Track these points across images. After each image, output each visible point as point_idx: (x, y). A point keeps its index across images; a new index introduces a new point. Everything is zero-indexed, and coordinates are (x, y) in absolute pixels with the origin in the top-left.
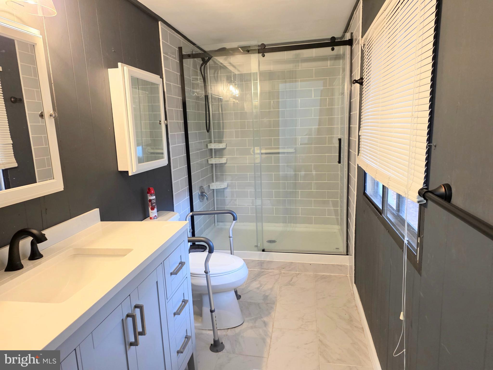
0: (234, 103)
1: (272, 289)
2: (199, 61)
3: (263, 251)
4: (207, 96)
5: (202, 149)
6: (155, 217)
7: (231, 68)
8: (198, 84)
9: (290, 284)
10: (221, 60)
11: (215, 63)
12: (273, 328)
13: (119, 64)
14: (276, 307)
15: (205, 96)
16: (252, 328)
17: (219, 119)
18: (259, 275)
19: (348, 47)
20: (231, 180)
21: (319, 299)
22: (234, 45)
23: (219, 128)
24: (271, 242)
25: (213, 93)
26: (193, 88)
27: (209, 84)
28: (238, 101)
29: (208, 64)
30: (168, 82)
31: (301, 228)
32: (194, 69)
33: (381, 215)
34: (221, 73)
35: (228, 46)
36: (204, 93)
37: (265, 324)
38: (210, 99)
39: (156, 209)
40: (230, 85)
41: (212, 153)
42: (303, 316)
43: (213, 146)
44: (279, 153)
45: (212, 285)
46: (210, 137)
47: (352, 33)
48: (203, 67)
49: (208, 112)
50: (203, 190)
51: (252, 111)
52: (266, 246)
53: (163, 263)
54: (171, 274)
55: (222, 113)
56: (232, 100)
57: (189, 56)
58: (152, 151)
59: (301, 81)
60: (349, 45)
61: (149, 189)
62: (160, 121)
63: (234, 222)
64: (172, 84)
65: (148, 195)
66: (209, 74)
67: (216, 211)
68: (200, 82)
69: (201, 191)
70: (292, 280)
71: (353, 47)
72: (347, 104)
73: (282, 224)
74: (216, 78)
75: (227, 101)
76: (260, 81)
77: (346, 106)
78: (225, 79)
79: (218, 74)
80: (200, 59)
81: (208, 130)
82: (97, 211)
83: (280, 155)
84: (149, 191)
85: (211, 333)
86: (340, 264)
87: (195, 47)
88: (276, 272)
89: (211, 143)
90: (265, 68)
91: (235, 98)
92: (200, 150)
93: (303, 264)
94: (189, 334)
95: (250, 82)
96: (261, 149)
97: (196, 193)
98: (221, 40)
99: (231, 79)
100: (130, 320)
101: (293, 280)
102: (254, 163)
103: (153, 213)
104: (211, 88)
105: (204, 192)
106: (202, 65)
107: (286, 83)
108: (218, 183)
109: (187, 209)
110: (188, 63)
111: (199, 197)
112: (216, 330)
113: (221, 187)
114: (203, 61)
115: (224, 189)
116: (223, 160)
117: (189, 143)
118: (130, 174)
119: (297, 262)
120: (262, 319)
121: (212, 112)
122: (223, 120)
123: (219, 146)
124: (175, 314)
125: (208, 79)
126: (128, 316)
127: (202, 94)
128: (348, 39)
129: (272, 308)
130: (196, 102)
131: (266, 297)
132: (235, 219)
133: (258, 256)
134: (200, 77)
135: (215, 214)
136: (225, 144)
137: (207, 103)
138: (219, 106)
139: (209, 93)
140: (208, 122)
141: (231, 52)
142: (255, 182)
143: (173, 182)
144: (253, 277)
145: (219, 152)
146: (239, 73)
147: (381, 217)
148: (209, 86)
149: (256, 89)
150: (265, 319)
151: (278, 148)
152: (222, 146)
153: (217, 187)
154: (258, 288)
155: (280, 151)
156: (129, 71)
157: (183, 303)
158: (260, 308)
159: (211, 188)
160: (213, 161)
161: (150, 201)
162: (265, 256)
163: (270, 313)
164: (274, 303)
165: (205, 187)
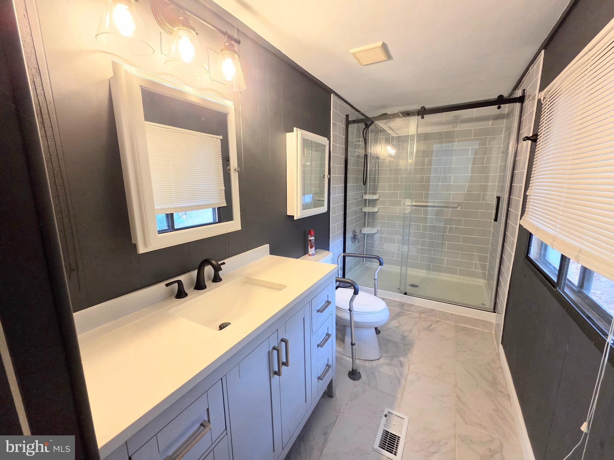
0: (390, 161)
1: (410, 331)
2: (362, 126)
3: (405, 294)
4: (367, 155)
5: (358, 199)
6: (313, 255)
7: (390, 132)
8: (359, 145)
9: (429, 329)
10: (381, 124)
11: (376, 127)
12: (409, 370)
13: (295, 128)
14: (413, 349)
15: (365, 155)
16: (388, 365)
17: (375, 175)
18: (399, 315)
19: (518, 105)
20: (381, 227)
21: (459, 351)
22: (396, 110)
23: (374, 182)
24: (413, 286)
25: (372, 152)
26: (355, 149)
27: (369, 145)
28: (394, 160)
29: (370, 128)
30: (334, 144)
31: (444, 277)
32: (357, 133)
33: (555, 288)
34: (381, 136)
35: (389, 111)
36: (364, 152)
37: (401, 364)
38: (369, 157)
39: (314, 248)
40: (388, 145)
41: (366, 203)
42: (441, 366)
43: (367, 197)
44: (427, 206)
45: (354, 320)
46: (366, 189)
47: (524, 90)
48: (365, 131)
49: (365, 168)
50: (355, 233)
51: (406, 168)
52: (409, 289)
53: (310, 302)
54: (318, 311)
55: (378, 169)
56: (388, 159)
57: (354, 122)
58: (318, 199)
59: (459, 141)
60: (519, 102)
61: (310, 231)
62: (324, 176)
63: (380, 266)
64: (337, 145)
65: (309, 235)
66: (370, 136)
67: (365, 255)
68: (362, 143)
69: (354, 235)
70: (431, 326)
71: (525, 104)
72: (511, 162)
73: (425, 271)
74: (376, 140)
75: (384, 159)
76: (417, 141)
77: (509, 165)
78: (384, 140)
79: (378, 136)
80: (363, 124)
81: (365, 183)
82: (267, 246)
83: (429, 208)
84: (310, 232)
85: (350, 360)
86: (485, 320)
87: (359, 114)
88: (417, 315)
89: (366, 194)
90: (423, 130)
91: (391, 156)
92: (356, 199)
93: (444, 313)
94: (330, 363)
95: (407, 142)
96: (412, 202)
97: (349, 235)
98: (383, 107)
99: (389, 140)
100: (275, 352)
101: (433, 326)
102: (404, 214)
103: (312, 251)
104: (371, 149)
105: (356, 236)
106: (364, 129)
107: (442, 143)
108: (369, 229)
109: (341, 249)
110: (353, 128)
111: (352, 240)
112: (354, 358)
113: (371, 232)
114: (365, 125)
115: (374, 234)
116: (375, 209)
117: (347, 194)
118: (295, 219)
119: (438, 310)
120: (399, 358)
121: (370, 168)
122: (378, 175)
123: (373, 197)
124: (318, 346)
125: (368, 141)
126: (274, 348)
127: (362, 152)
128: (518, 97)
129: (409, 350)
130: (356, 160)
131: (404, 338)
132: (381, 264)
133: (399, 297)
134: (362, 139)
135: (363, 257)
136: (379, 196)
137: (366, 161)
138: (376, 163)
139: (368, 152)
140: (365, 176)
141: (391, 117)
142: (403, 231)
143: (331, 226)
144: (393, 316)
145: (373, 203)
146: (397, 135)
147: (555, 290)
148: (369, 147)
149: (412, 148)
150: (402, 359)
151: (428, 202)
152: (375, 197)
153: (367, 232)
154: (397, 327)
155: (429, 204)
156: (302, 134)
157: (327, 336)
158: (397, 347)
159: (363, 232)
160: (367, 210)
161: (310, 240)
162: (406, 299)
163: (406, 354)
164: (411, 345)
165: (358, 231)
